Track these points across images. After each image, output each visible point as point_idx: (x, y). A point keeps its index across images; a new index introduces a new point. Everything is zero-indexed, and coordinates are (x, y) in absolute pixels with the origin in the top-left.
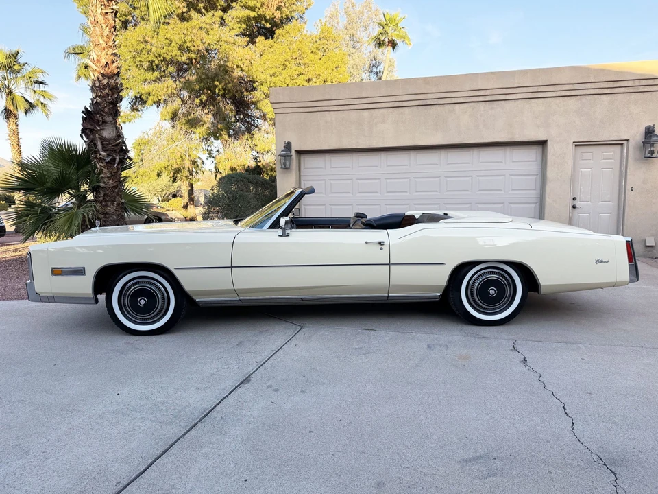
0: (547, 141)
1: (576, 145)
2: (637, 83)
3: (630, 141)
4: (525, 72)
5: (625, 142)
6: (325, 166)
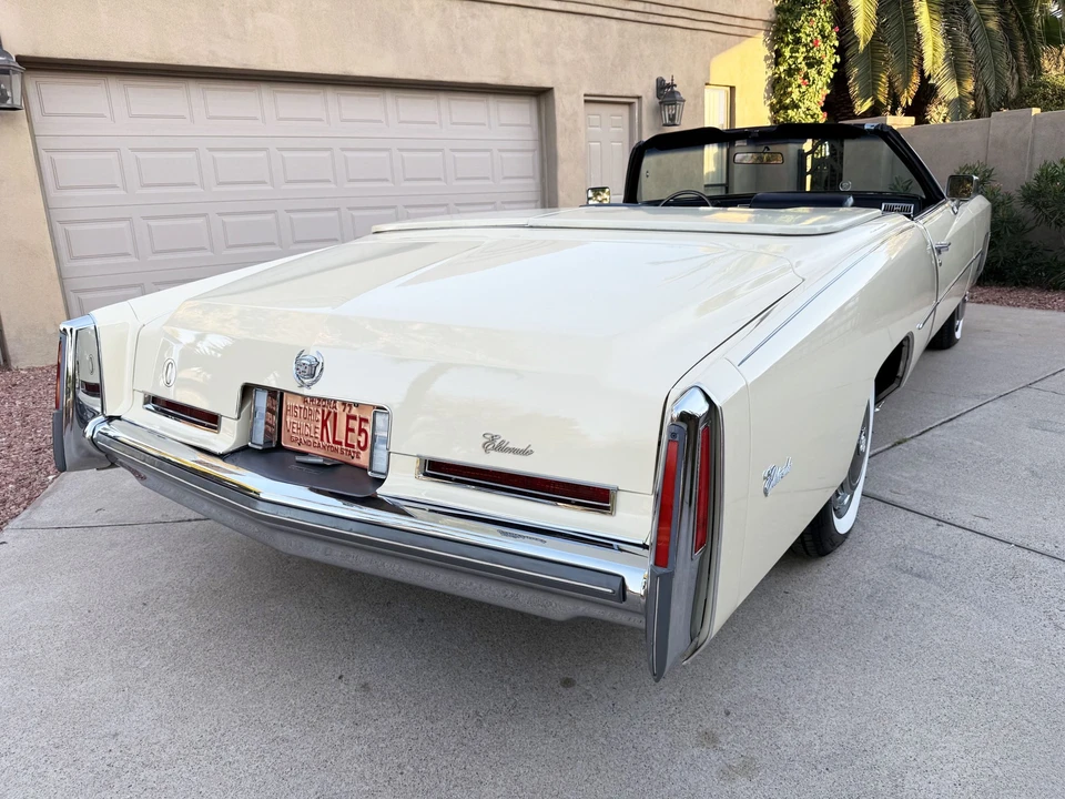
0: (551, 89)
1: (586, 101)
2: (648, 8)
3: (644, 99)
5: (636, 101)
6: (112, 112)
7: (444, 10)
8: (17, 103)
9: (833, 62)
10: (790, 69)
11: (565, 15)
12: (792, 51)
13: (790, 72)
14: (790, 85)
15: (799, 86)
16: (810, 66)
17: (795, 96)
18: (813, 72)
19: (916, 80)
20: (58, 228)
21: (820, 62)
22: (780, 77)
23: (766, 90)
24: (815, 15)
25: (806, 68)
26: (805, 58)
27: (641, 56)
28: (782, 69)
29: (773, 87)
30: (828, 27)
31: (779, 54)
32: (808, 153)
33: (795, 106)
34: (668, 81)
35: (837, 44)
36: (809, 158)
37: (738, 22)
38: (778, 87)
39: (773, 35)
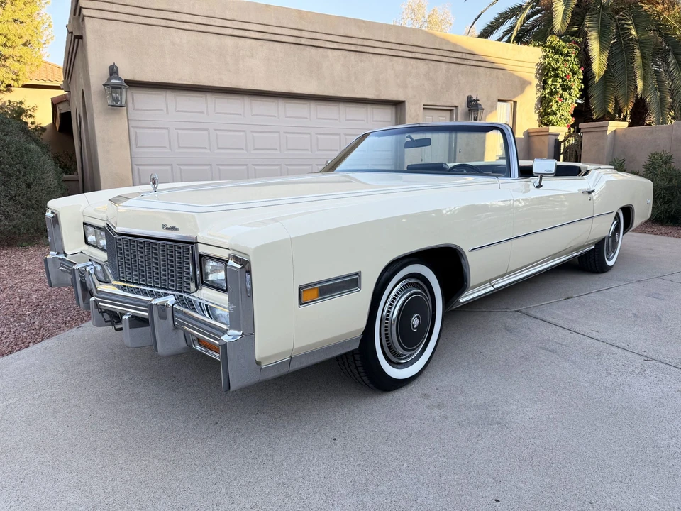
0: (404, 102)
1: (424, 108)
2: (464, 56)
3: (459, 108)
4: (389, 27)
5: (454, 108)
6: (167, 109)
7: (345, 58)
8: (123, 104)
9: (580, 88)
10: (552, 91)
11: (414, 60)
12: (553, 82)
13: (552, 94)
14: (551, 101)
15: (557, 102)
16: (564, 90)
17: (555, 107)
18: (566, 94)
19: (633, 100)
20: (136, 168)
21: (570, 88)
22: (545, 97)
23: (536, 104)
24: (568, 60)
25: (561, 92)
26: (561, 86)
27: (459, 83)
28: (546, 92)
29: (541, 102)
30: (576, 68)
31: (545, 82)
32: (562, 142)
33: (554, 113)
34: (474, 98)
35: (582, 77)
36: (563, 144)
37: (520, 64)
38: (544, 102)
39: (542, 72)
